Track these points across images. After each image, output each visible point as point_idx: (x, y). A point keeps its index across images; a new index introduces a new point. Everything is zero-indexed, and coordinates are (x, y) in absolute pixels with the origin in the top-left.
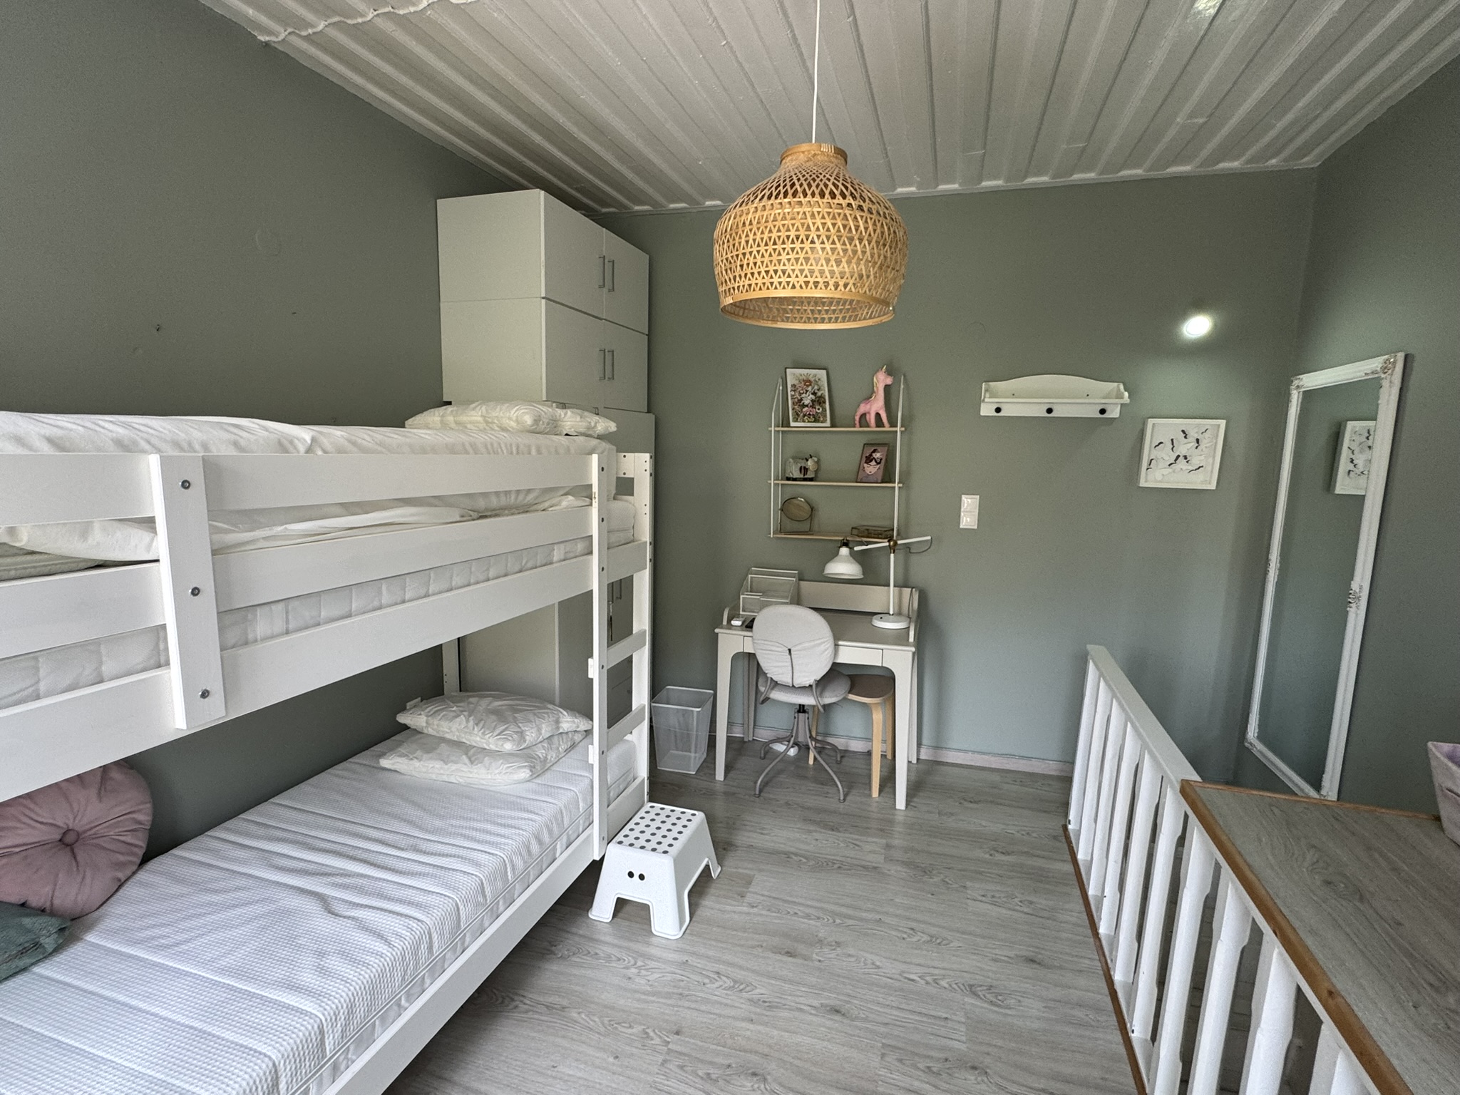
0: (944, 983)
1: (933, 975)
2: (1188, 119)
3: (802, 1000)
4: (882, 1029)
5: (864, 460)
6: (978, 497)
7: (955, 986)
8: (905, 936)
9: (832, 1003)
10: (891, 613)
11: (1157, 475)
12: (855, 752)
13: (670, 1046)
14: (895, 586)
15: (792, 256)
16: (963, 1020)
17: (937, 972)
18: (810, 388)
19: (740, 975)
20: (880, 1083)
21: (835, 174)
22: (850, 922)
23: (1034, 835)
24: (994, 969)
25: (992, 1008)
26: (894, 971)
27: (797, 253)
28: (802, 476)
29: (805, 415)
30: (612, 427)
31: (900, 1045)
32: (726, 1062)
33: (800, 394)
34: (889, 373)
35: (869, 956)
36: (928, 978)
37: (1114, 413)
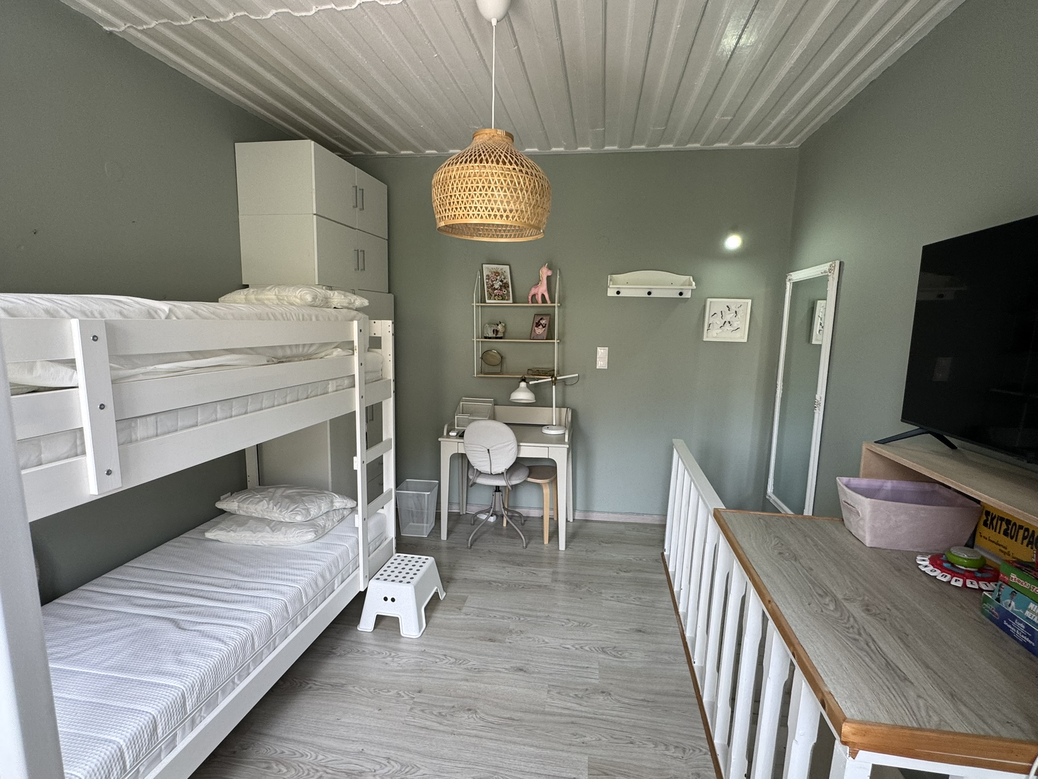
0: (587, 648)
1: (580, 644)
2: (722, 117)
3: (498, 666)
4: (548, 677)
5: (535, 325)
6: (607, 348)
7: (593, 649)
8: (563, 624)
9: (518, 665)
10: (554, 424)
11: (713, 334)
12: (533, 517)
13: (415, 700)
14: (556, 407)
15: (481, 199)
16: (598, 667)
17: (582, 642)
18: (498, 278)
19: (459, 655)
20: (547, 706)
21: (506, 148)
22: (529, 619)
23: (644, 560)
24: (617, 637)
25: (615, 659)
26: (557, 644)
27: (483, 197)
28: (494, 336)
29: (495, 295)
30: (366, 303)
31: (559, 685)
32: (452, 705)
33: (492, 281)
34: (549, 268)
35: (540, 637)
36: (577, 646)
37: (687, 295)
